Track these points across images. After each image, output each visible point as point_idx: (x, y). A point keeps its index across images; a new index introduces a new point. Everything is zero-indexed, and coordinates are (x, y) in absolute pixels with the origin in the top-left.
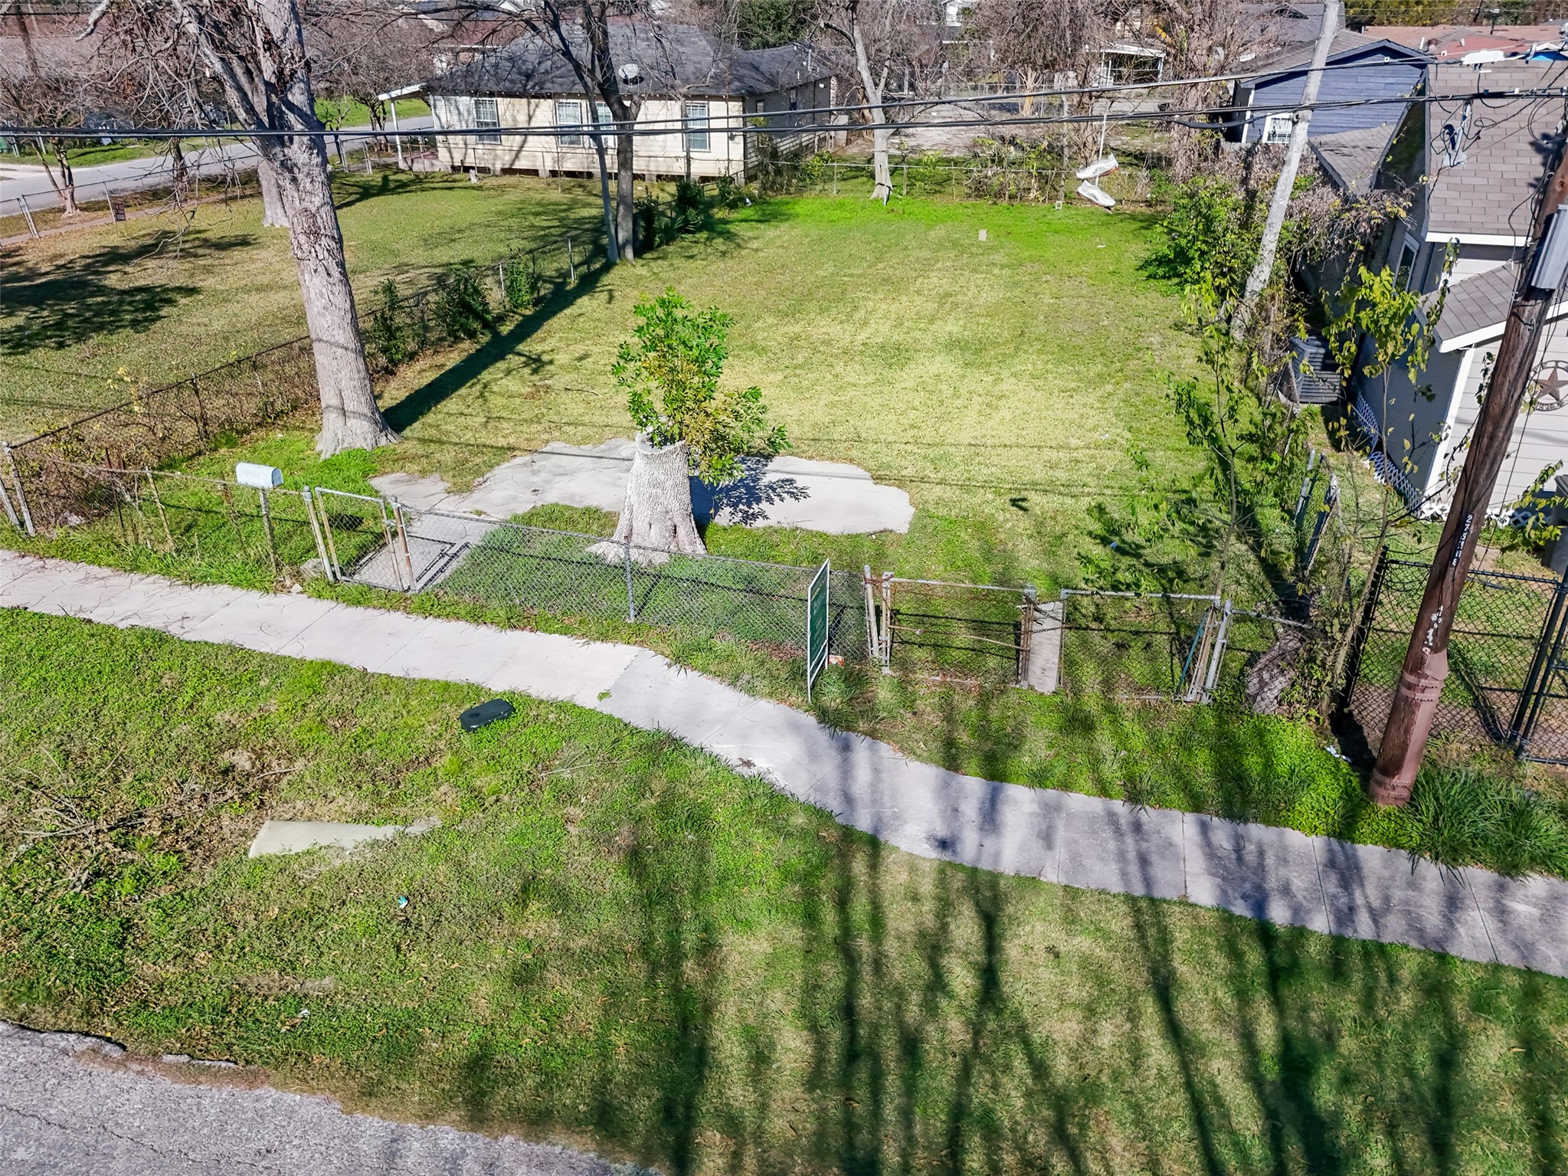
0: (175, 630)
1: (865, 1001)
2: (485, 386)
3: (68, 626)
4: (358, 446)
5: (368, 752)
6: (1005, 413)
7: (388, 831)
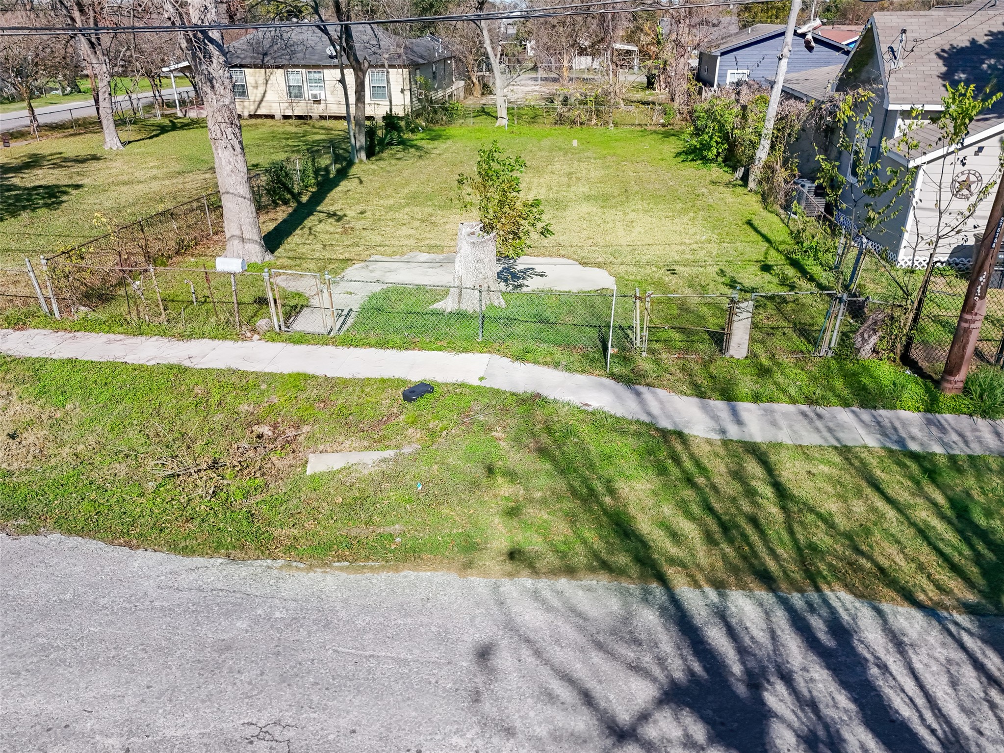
0: (187, 363)
1: (717, 506)
2: (310, 229)
3: (114, 366)
4: (253, 261)
5: (351, 417)
6: (638, 229)
7: (389, 453)
